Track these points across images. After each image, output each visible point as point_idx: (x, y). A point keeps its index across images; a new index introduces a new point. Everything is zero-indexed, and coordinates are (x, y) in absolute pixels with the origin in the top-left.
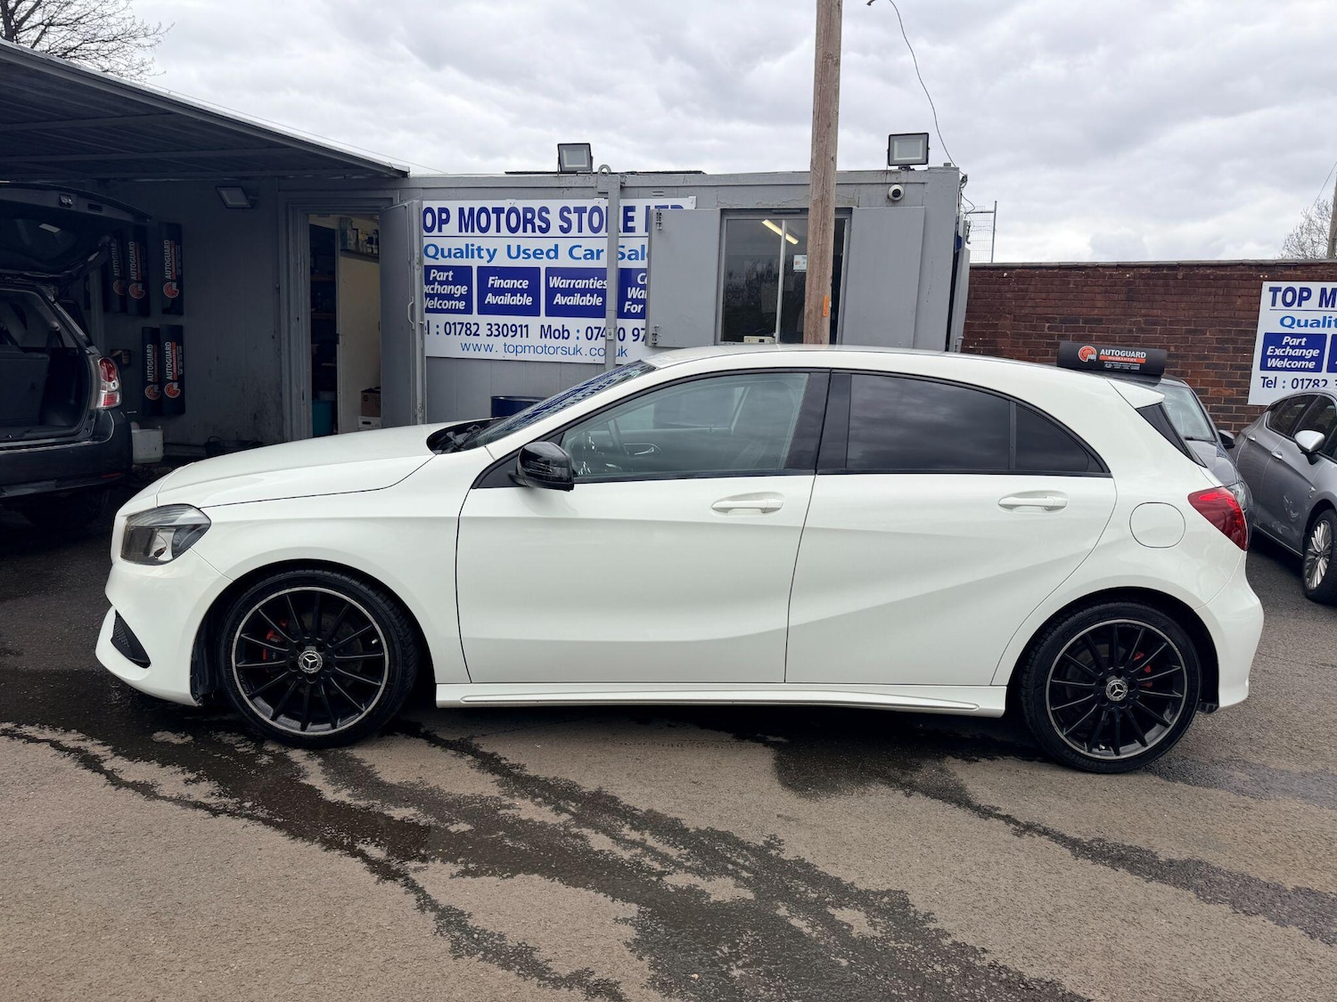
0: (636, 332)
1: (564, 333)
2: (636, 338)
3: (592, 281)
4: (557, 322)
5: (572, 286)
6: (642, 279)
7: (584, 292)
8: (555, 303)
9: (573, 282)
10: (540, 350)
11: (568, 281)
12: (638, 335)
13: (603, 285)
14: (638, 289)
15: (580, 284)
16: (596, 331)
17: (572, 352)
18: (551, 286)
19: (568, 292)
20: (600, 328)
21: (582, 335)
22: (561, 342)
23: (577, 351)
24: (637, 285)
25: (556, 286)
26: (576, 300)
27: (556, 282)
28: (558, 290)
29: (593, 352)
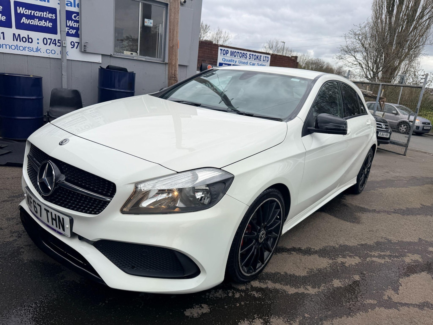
0: (73, 44)
1: (29, 40)
2: (73, 46)
3: (45, 13)
4: (24, 33)
5: (32, 14)
6: (75, 17)
7: (40, 19)
8: (22, 22)
9: (33, 12)
10: (13, 47)
11: (30, 11)
12: (74, 45)
13: (52, 17)
14: (73, 22)
15: (38, 14)
16: (49, 41)
17: (35, 50)
18: (19, 12)
19: (29, 17)
20: (51, 39)
21: (41, 41)
22: (27, 44)
23: (38, 50)
24: (72, 20)
25: (22, 13)
26: (36, 22)
27: (21, 10)
28: (24, 15)
29: (48, 51)
